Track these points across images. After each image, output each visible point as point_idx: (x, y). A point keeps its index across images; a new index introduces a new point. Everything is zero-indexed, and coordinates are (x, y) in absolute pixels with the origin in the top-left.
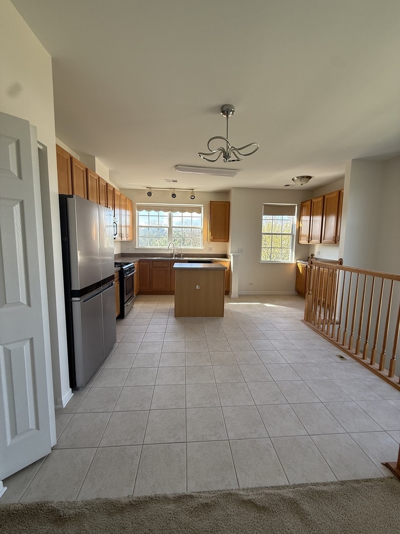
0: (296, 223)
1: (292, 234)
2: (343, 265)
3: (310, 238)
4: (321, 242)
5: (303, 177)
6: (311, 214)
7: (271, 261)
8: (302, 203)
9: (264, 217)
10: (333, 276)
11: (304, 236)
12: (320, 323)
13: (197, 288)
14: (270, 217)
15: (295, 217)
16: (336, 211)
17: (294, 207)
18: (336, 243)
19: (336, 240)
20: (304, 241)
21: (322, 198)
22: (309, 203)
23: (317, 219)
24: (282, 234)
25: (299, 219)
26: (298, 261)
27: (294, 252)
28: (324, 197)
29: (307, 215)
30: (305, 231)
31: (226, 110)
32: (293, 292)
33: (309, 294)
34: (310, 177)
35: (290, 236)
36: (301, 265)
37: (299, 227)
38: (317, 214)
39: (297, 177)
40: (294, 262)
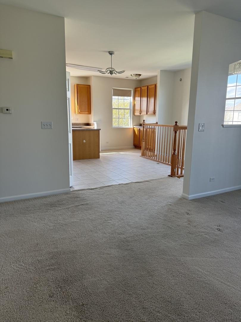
0: (132, 101)
1: (130, 109)
2: (158, 124)
3: (141, 112)
4: (147, 114)
5: (137, 75)
6: (141, 96)
7: (118, 127)
8: (136, 88)
9: (113, 97)
10: (154, 132)
11: (137, 110)
12: (151, 156)
13: (84, 142)
14: (117, 97)
15: (132, 98)
16: (154, 96)
17: (131, 91)
18: (154, 114)
19: (154, 113)
20: (137, 113)
21: (147, 87)
22: (139, 89)
23: (145, 99)
24: (124, 109)
25: (134, 99)
26: (134, 127)
27: (132, 121)
28: (148, 87)
29: (139, 97)
30: (137, 107)
31: (111, 53)
32: (132, 146)
33: (143, 141)
34: (140, 75)
35: (129, 110)
36: (136, 128)
37: (134, 104)
38: (144, 97)
39: (134, 74)
40: (132, 127)
